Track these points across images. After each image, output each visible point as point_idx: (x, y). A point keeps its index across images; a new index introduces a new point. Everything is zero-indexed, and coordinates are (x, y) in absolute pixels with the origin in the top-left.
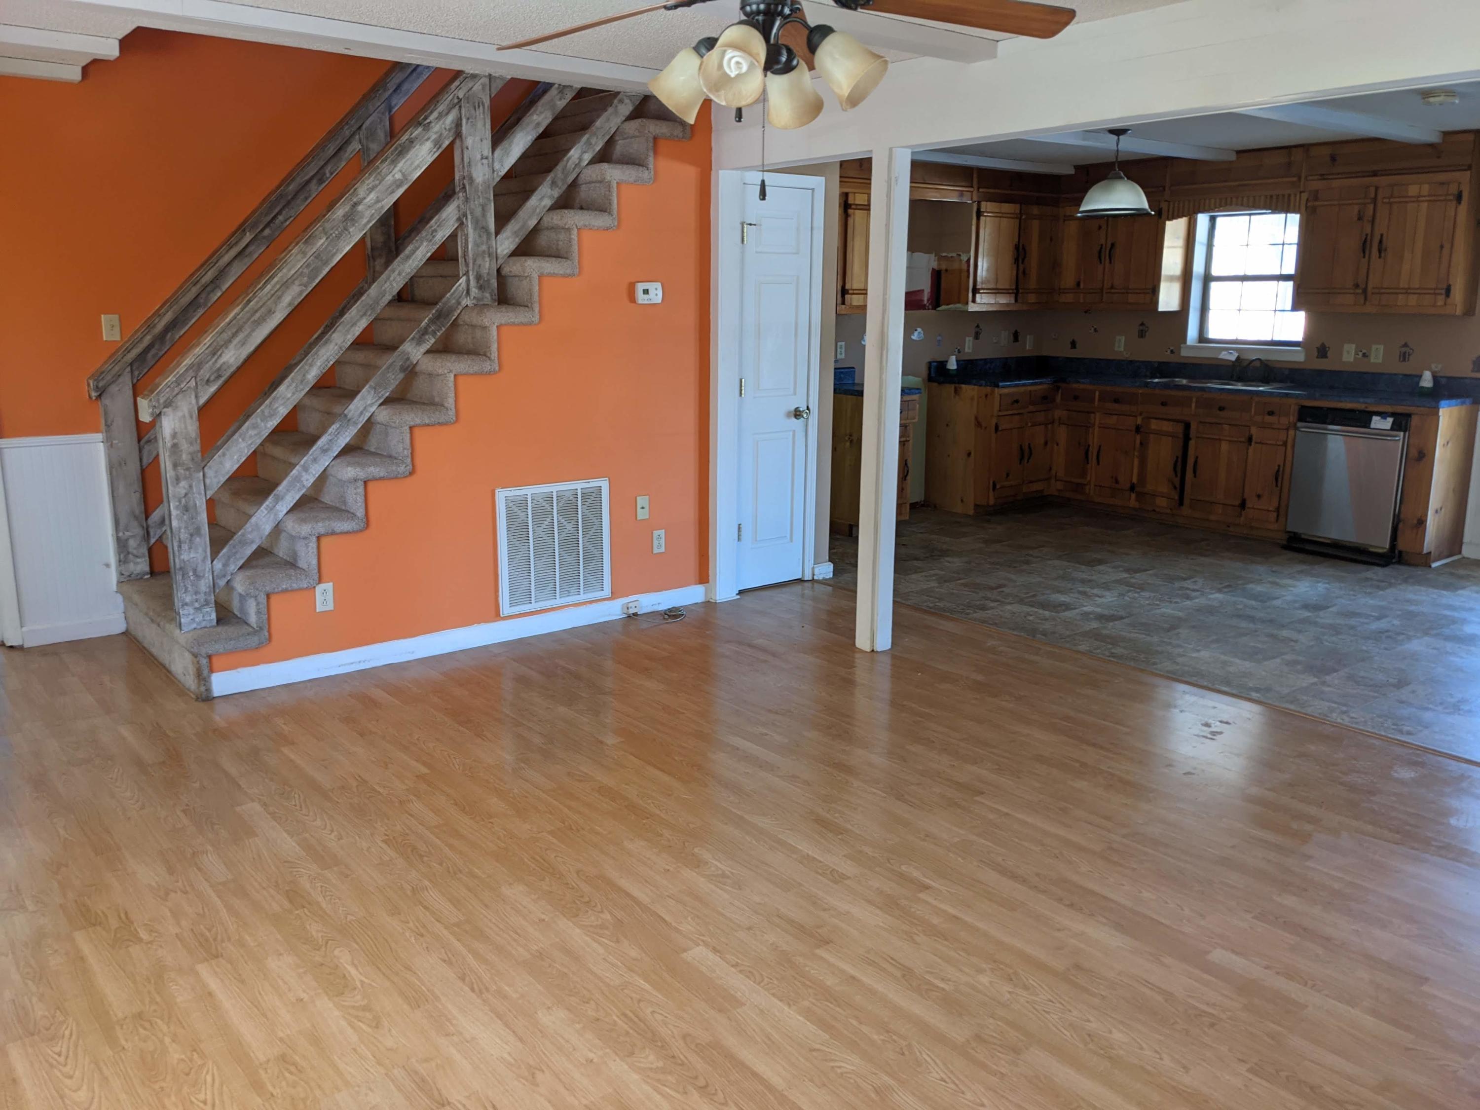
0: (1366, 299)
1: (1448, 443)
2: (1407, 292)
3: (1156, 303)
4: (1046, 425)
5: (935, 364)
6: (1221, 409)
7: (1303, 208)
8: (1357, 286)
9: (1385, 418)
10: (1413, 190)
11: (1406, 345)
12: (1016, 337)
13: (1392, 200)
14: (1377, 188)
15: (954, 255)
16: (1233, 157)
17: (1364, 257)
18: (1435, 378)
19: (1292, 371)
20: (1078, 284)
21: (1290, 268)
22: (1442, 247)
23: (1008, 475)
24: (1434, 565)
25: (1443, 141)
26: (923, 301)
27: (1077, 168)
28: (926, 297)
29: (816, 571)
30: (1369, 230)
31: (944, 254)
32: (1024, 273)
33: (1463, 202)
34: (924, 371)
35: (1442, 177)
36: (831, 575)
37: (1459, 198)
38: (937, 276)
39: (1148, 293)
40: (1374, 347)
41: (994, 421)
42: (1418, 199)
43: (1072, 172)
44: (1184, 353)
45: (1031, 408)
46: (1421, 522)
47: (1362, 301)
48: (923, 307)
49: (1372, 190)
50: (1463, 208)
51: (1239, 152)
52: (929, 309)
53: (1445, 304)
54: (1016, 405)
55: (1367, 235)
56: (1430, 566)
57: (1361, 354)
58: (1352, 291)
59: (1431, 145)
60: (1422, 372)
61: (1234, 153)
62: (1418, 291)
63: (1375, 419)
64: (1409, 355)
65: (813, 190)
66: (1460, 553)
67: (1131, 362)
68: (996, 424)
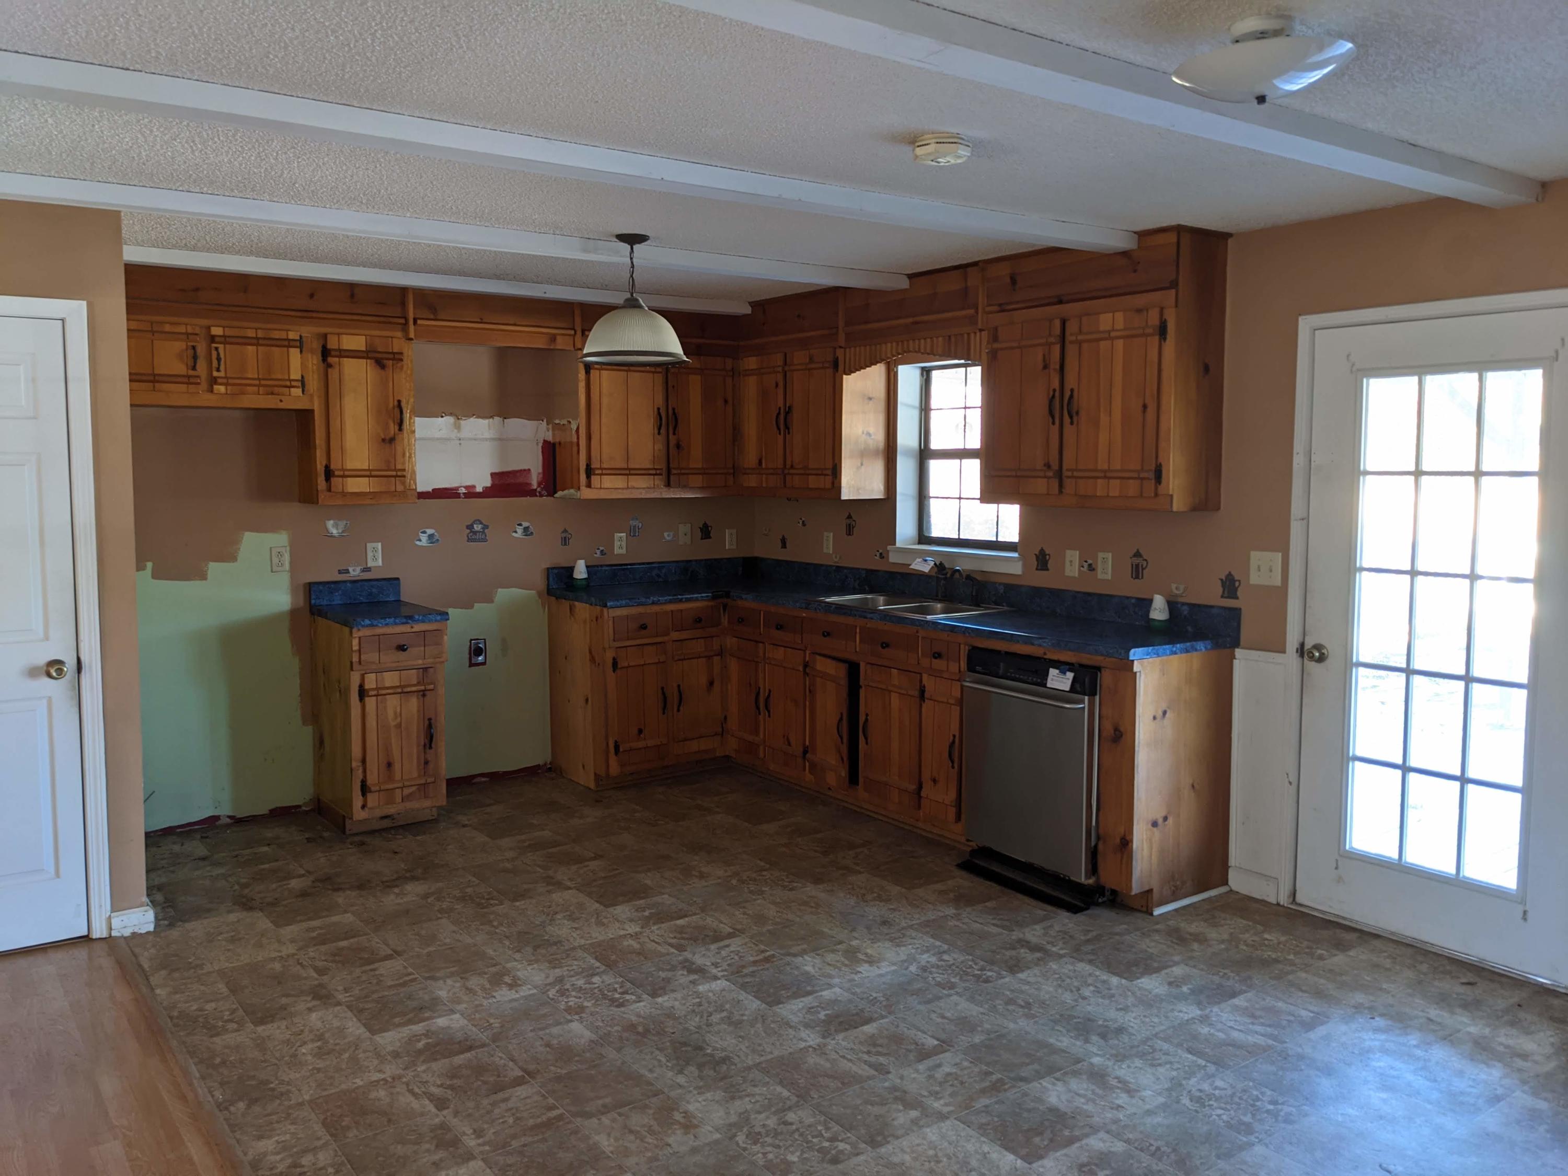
0: (1061, 486)
1: (1165, 713)
2: (1107, 475)
3: (836, 487)
4: (709, 657)
5: (556, 571)
6: (885, 645)
7: (984, 357)
8: (1048, 466)
9: (1063, 672)
10: (1105, 321)
11: (1138, 554)
12: (706, 532)
13: (1080, 337)
14: (1064, 323)
15: (564, 422)
16: (905, 284)
17: (1053, 423)
18: (1172, 605)
19: (1009, 587)
20: (760, 463)
21: (974, 441)
22: (1145, 407)
23: (640, 731)
24: (1157, 912)
25: (1139, 247)
26: (530, 484)
27: (753, 305)
28: (534, 480)
29: (116, 923)
30: (1056, 384)
31: (557, 421)
32: (678, 446)
33: (1168, 337)
34: (540, 581)
35: (1139, 300)
36: (151, 928)
37: (1162, 331)
38: (550, 450)
39: (828, 475)
40: (1101, 555)
41: (610, 655)
42: (1109, 336)
43: (748, 310)
44: (893, 558)
45: (675, 635)
46: (1125, 843)
47: (1057, 491)
48: (532, 493)
49: (1057, 323)
50: (1170, 347)
51: (911, 276)
52: (541, 496)
53: (1156, 495)
54: (643, 632)
55: (1054, 390)
56: (1152, 914)
57: (1086, 565)
58: (1042, 474)
59: (1125, 254)
60: (1153, 596)
61: (906, 278)
62: (1119, 474)
63: (1053, 672)
64: (1143, 569)
65: (63, 320)
66: (1225, 882)
67: (839, 569)
68: (614, 659)
